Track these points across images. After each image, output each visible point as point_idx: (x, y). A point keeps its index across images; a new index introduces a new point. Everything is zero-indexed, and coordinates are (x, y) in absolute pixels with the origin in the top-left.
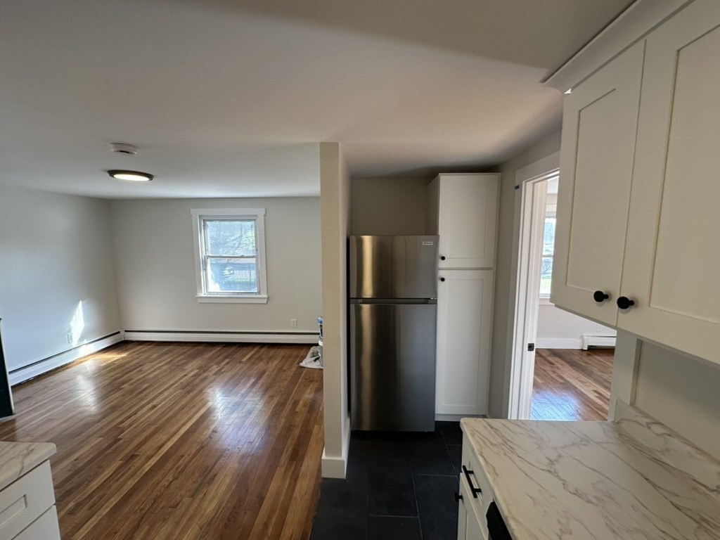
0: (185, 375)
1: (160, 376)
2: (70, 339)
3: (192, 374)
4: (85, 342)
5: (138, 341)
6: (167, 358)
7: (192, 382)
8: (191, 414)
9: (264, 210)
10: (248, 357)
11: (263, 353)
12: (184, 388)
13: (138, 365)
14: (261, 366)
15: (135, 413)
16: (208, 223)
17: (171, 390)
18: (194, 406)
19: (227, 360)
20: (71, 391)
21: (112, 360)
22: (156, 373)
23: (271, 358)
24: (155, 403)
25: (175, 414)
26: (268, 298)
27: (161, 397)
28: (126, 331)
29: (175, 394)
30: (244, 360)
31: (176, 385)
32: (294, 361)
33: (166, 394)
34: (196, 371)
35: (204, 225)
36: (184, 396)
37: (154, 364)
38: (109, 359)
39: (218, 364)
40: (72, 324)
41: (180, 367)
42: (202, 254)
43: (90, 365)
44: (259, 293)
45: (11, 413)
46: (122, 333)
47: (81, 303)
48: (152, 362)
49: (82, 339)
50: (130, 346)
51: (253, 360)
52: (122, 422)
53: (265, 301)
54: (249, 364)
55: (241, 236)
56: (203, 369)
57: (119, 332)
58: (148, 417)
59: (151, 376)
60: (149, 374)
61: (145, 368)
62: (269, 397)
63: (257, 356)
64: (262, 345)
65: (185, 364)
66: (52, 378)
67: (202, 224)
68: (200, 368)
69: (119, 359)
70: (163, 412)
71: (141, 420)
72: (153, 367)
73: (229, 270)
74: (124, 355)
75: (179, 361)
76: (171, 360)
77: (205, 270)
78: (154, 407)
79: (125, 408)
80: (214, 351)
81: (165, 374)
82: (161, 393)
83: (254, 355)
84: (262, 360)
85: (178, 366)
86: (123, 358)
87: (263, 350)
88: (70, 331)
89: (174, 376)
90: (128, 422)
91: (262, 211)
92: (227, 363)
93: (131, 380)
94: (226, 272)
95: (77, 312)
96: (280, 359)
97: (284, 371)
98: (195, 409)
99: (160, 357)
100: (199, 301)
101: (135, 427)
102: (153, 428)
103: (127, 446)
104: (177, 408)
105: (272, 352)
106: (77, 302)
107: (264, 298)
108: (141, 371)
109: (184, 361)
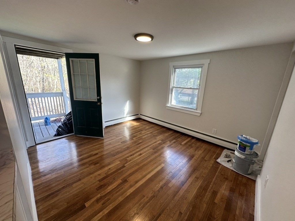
0: (156, 142)
1: (146, 139)
2: (124, 114)
3: (158, 142)
4: (128, 116)
5: (144, 119)
6: (151, 130)
7: (157, 147)
8: (153, 167)
9: (209, 60)
10: (185, 142)
11: (193, 143)
12: (154, 149)
13: (141, 130)
14: (191, 151)
15: (133, 154)
16: (177, 70)
17: (149, 148)
18: (155, 163)
19: (174, 141)
20: (119, 134)
21: (134, 125)
22: (146, 136)
23: (197, 148)
24: (142, 152)
25: (148, 163)
26: (201, 114)
27: (144, 150)
28: (141, 114)
29: (150, 151)
30: (183, 143)
31: (151, 146)
32: (212, 156)
33: (146, 149)
34: (160, 142)
35: (174, 71)
36: (152, 154)
37: (146, 131)
38: (133, 124)
39: (170, 141)
40: (125, 108)
41: (155, 136)
42: (172, 85)
43: (129, 124)
44: (196, 109)
45: (102, 136)
46: (139, 115)
47: (128, 101)
48: (145, 130)
49: (127, 114)
50: (141, 120)
51: (187, 145)
52: (128, 157)
53: (199, 115)
54: (185, 147)
55: (187, 82)
56: (164, 142)
57: (138, 114)
58: (137, 160)
59: (144, 137)
60: (144, 136)
61: (143, 132)
62: (196, 177)
63: (189, 144)
64: (193, 137)
65: (156, 136)
66: (117, 127)
67: (174, 70)
68: (162, 140)
69: (136, 125)
70: (143, 160)
71: (134, 160)
72: (145, 133)
73: (180, 96)
74: (138, 124)
75: (155, 133)
76: (152, 132)
77: (172, 93)
78: (141, 154)
79: (131, 149)
80: (170, 133)
81: (148, 138)
82: (144, 148)
83: (188, 142)
84: (192, 147)
85: (154, 136)
86: (137, 125)
87: (193, 140)
88: (124, 110)
89: (151, 140)
90: (130, 158)
91: (208, 61)
92: (174, 142)
93: (137, 136)
94: (179, 96)
95: (127, 105)
96: (203, 150)
97: (206, 161)
98: (155, 165)
99: (149, 129)
100: (167, 108)
101: (132, 163)
102: (137, 167)
103: (126, 172)
104: (149, 160)
105: (199, 144)
106: (127, 101)
107: (199, 113)
108: (141, 133)
109: (157, 134)
